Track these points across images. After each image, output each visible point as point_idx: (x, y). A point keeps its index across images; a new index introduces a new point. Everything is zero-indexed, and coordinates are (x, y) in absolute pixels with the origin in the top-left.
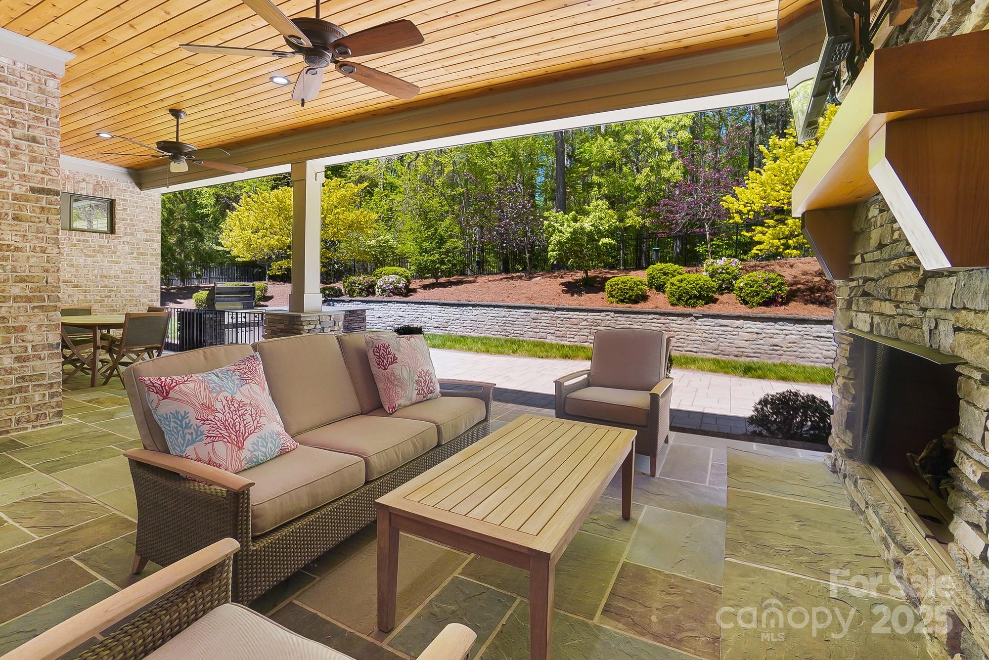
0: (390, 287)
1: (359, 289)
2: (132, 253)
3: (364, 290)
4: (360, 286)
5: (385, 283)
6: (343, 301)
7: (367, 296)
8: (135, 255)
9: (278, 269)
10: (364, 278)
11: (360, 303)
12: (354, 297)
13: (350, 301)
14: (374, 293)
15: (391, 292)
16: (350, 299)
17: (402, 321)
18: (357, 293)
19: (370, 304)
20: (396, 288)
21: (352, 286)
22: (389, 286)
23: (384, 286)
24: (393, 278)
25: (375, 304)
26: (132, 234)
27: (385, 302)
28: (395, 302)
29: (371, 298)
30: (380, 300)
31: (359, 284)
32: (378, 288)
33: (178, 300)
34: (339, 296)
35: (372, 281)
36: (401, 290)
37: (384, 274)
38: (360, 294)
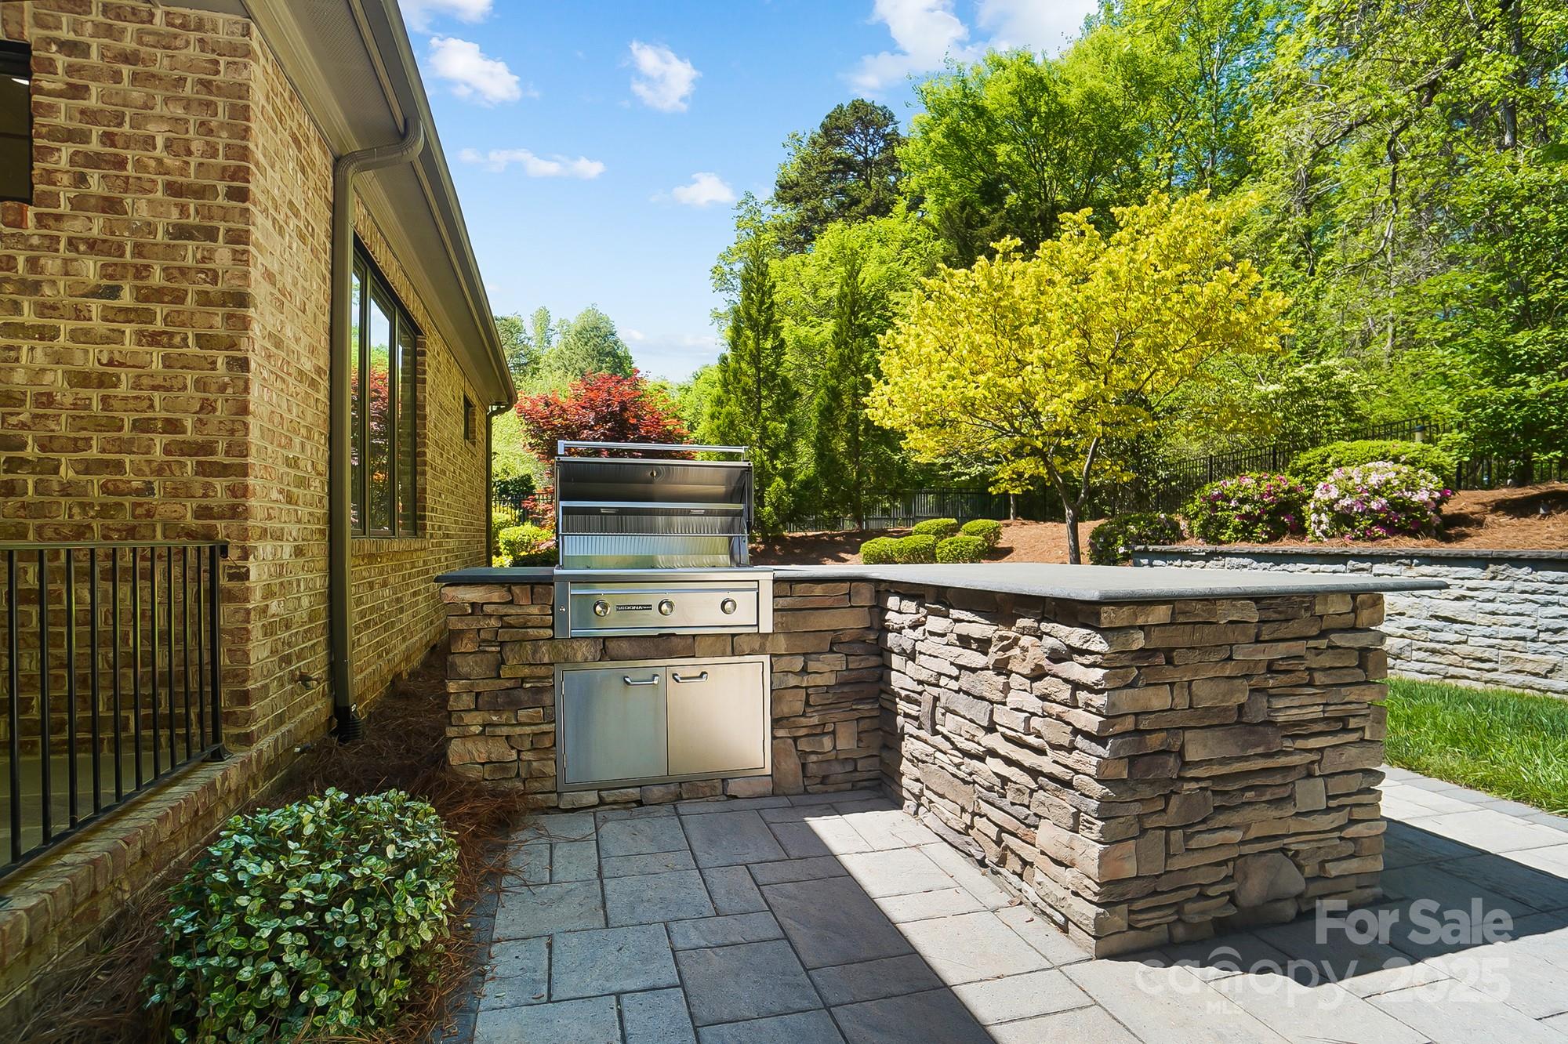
0: (1374, 505)
1: (1241, 517)
2: (113, 292)
3: (1259, 519)
4: (1247, 508)
5: (1347, 492)
6: (1185, 556)
7: (1273, 538)
8: (126, 299)
9: (1012, 479)
10: (1258, 481)
11: (1246, 561)
12: (1221, 543)
13: (1209, 556)
14: (1299, 530)
15: (1377, 522)
16: (1210, 548)
17: (1453, 637)
18: (1236, 530)
19: (1291, 567)
20: (1400, 506)
21: (1214, 508)
22: (1368, 500)
23: (1346, 502)
24: (1381, 473)
25: (1315, 567)
26: (110, 205)
27: (1359, 557)
28: (1411, 557)
29: (1287, 545)
30: (1335, 550)
31: (1243, 501)
32: (1317, 511)
33: (843, 555)
34: (1172, 541)
35: (1291, 490)
36: (1424, 515)
37: (1338, 464)
38: (1245, 532)
